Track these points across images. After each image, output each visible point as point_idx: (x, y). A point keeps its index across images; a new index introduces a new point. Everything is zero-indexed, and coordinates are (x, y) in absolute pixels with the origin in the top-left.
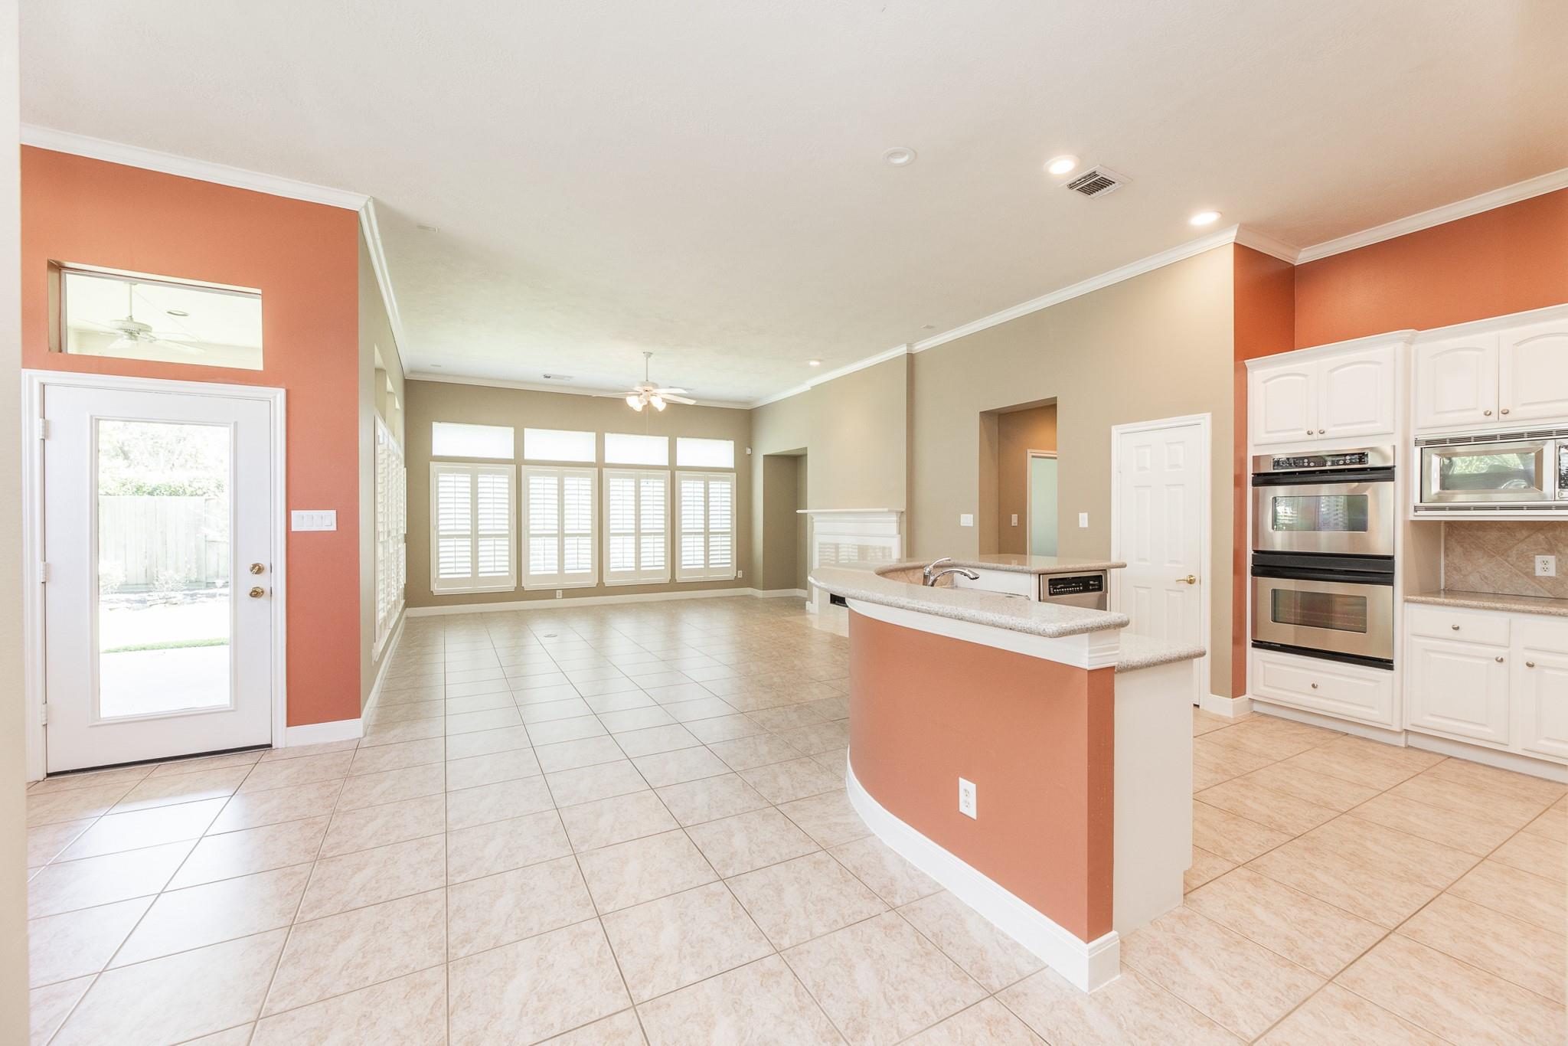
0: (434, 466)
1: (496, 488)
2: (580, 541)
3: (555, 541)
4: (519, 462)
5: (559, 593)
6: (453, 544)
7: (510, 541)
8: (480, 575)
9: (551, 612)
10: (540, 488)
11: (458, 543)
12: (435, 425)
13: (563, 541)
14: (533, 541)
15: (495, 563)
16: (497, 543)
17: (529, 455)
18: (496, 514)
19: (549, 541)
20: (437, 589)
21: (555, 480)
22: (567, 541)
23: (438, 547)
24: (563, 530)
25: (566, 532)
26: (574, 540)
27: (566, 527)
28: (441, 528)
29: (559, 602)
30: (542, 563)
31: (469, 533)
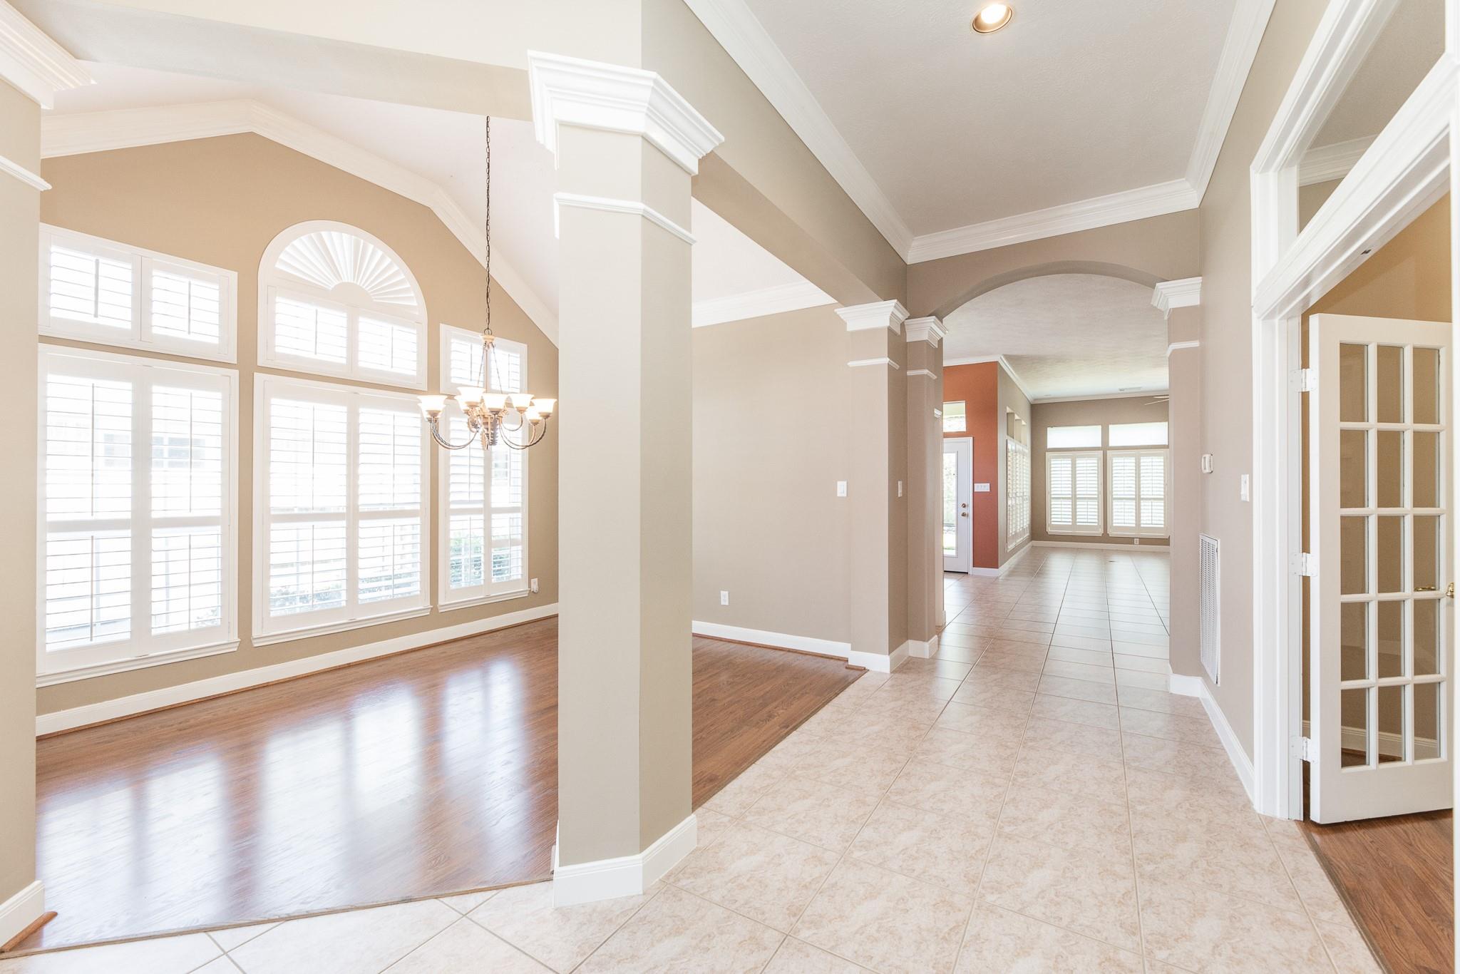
0: (1048, 455)
1: (1088, 467)
2: (1153, 504)
3: (1133, 503)
4: (1105, 448)
5: (1136, 541)
6: (1060, 503)
7: (1098, 502)
8: (1078, 524)
9: (1129, 553)
10: (1122, 468)
11: (1063, 503)
12: (1049, 429)
13: (1139, 503)
14: (1115, 503)
15: (1089, 517)
16: (1089, 503)
17: (1112, 443)
18: (1089, 482)
19: (1128, 503)
20: (1049, 530)
21: (1133, 460)
22: (1143, 503)
23: (1051, 505)
24: (1140, 496)
25: (1142, 497)
26: (1149, 503)
27: (1142, 493)
28: (1052, 493)
29: (1136, 546)
30: (1123, 518)
31: (1070, 496)
